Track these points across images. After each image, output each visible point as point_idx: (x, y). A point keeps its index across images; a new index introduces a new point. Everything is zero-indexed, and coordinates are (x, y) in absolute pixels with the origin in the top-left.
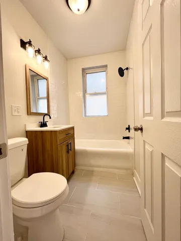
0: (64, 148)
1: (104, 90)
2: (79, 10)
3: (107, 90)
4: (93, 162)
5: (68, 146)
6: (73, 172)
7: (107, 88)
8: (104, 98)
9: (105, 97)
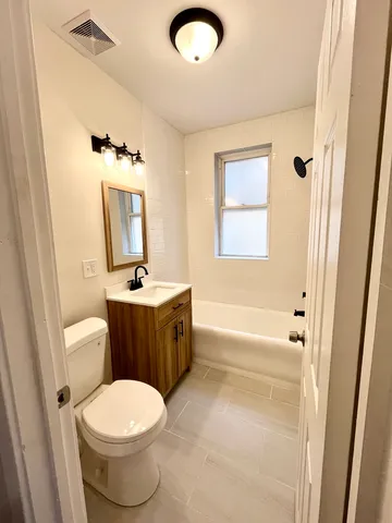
0: (169, 333)
1: (264, 201)
2: (197, 59)
3: (269, 202)
4: (227, 355)
5: (176, 328)
6: (188, 370)
7: (269, 196)
8: (261, 217)
9: (264, 214)
